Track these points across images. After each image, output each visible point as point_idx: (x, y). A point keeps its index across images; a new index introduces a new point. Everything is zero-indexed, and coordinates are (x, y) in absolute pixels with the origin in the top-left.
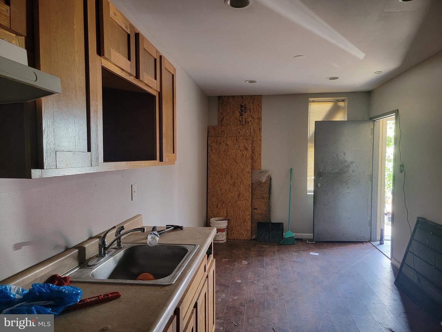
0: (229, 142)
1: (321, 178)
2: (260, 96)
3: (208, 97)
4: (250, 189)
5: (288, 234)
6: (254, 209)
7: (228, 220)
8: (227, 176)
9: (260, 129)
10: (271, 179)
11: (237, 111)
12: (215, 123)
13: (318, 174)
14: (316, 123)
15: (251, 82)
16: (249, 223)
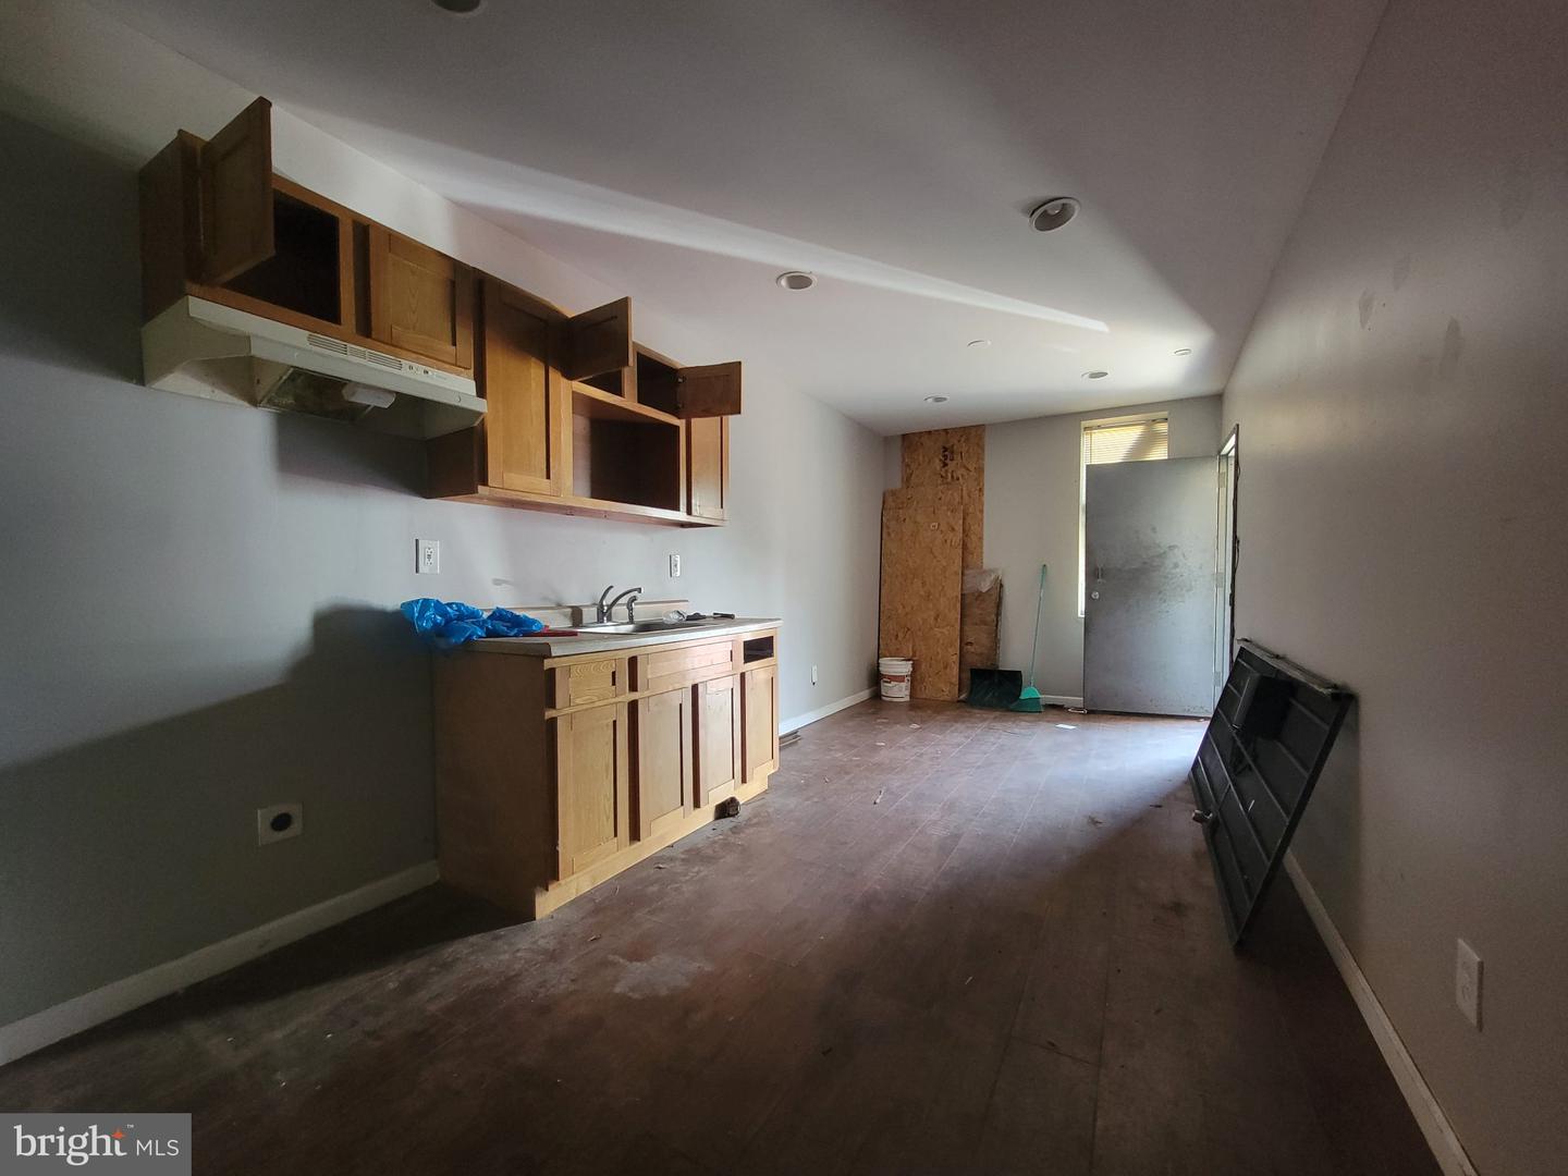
0: (921, 518)
1: (1099, 581)
2: (977, 428)
3: (885, 437)
4: (959, 605)
5: (1027, 693)
6: (967, 644)
8: (916, 580)
9: (981, 490)
10: (1001, 586)
13: (1092, 574)
14: (1087, 466)
15: (938, 400)
16: (956, 671)
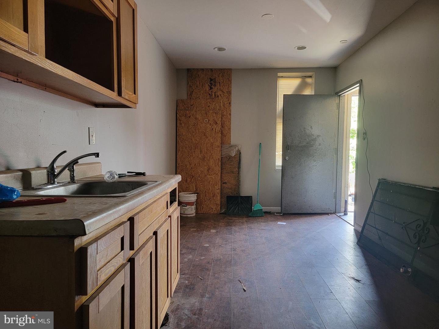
0: (199, 116)
1: (288, 151)
2: (230, 70)
3: (177, 69)
4: (220, 164)
5: (256, 207)
6: (224, 183)
7: (197, 193)
8: (196, 150)
9: (230, 103)
10: (240, 153)
11: (207, 85)
12: (184, 97)
13: (286, 148)
14: (285, 96)
15: (220, 49)
16: (219, 197)
